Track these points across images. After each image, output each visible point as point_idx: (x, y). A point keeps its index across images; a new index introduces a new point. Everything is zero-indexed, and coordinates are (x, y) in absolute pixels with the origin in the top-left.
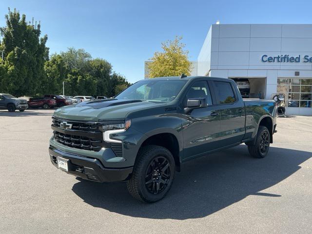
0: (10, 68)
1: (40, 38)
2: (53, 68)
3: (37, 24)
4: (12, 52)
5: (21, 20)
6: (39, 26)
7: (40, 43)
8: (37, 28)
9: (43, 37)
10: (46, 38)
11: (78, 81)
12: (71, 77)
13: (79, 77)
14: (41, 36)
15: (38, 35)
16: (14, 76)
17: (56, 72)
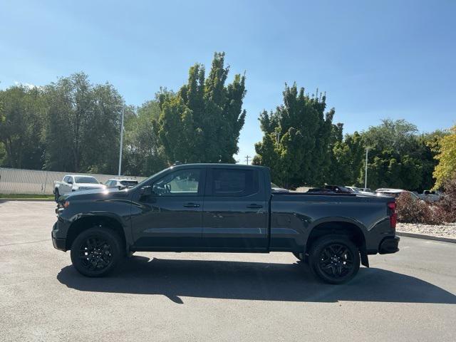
0: (284, 152)
1: (325, 113)
2: (344, 150)
3: (323, 96)
4: (286, 134)
5: (298, 94)
6: (324, 98)
7: (325, 118)
8: (321, 101)
9: (329, 111)
10: (333, 112)
11: (390, 167)
12: (379, 161)
13: (392, 161)
14: (327, 111)
15: (323, 110)
16: (286, 162)
17: (348, 155)
